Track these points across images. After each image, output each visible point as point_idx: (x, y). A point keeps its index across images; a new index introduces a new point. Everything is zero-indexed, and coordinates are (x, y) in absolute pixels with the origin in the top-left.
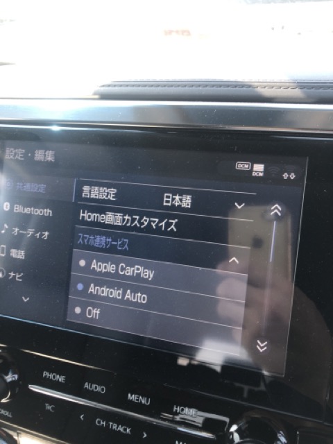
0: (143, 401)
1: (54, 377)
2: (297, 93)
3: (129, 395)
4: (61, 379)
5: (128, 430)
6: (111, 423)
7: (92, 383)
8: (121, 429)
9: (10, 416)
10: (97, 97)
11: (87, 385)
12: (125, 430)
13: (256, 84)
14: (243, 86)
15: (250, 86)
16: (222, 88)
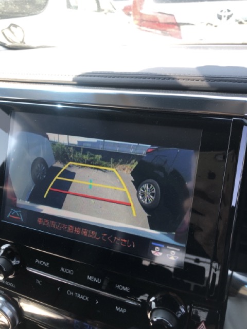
0: (97, 280)
1: (42, 263)
2: (205, 84)
3: (88, 277)
4: (47, 265)
5: (87, 298)
6: (76, 294)
7: (65, 268)
8: (82, 297)
9: (14, 287)
10: (75, 83)
11: (62, 269)
12: (85, 298)
13: (178, 77)
14: (169, 79)
15: (174, 79)
16: (155, 80)
